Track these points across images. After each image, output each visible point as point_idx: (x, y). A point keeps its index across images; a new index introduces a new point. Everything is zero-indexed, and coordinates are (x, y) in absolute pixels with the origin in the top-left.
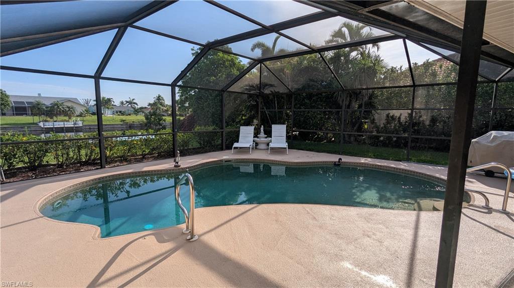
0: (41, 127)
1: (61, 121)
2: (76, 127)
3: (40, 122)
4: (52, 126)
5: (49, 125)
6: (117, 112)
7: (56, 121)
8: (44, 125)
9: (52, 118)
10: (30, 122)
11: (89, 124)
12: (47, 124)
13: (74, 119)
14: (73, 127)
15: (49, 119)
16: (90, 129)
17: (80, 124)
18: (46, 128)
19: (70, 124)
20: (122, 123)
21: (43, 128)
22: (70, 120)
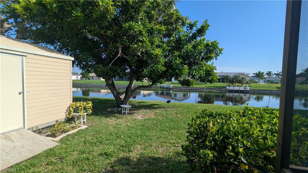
0: (227, 89)
1: (237, 86)
2: (246, 90)
3: (227, 86)
4: (233, 89)
5: (231, 88)
6: (267, 81)
7: (234, 86)
8: (229, 88)
9: (233, 84)
10: (222, 86)
11: (254, 89)
12: (230, 87)
13: (244, 85)
14: (244, 90)
15: (231, 85)
16: (254, 92)
17: (248, 88)
18: (230, 90)
19: (242, 89)
20: (278, 90)
21: (228, 90)
22: (242, 86)
